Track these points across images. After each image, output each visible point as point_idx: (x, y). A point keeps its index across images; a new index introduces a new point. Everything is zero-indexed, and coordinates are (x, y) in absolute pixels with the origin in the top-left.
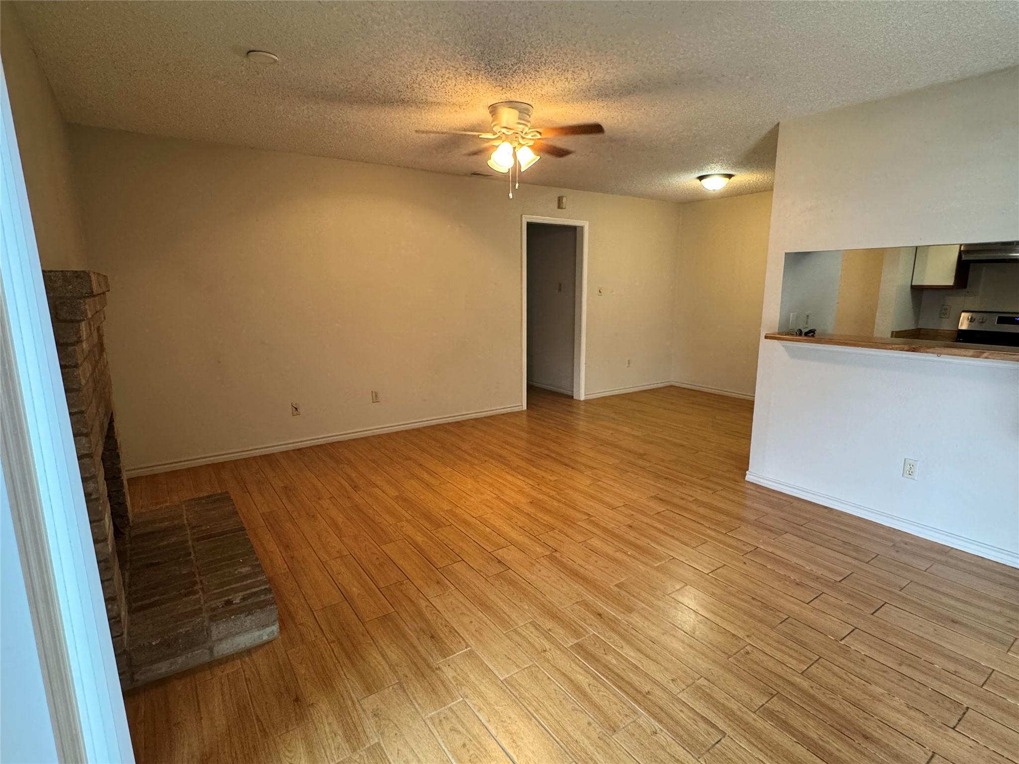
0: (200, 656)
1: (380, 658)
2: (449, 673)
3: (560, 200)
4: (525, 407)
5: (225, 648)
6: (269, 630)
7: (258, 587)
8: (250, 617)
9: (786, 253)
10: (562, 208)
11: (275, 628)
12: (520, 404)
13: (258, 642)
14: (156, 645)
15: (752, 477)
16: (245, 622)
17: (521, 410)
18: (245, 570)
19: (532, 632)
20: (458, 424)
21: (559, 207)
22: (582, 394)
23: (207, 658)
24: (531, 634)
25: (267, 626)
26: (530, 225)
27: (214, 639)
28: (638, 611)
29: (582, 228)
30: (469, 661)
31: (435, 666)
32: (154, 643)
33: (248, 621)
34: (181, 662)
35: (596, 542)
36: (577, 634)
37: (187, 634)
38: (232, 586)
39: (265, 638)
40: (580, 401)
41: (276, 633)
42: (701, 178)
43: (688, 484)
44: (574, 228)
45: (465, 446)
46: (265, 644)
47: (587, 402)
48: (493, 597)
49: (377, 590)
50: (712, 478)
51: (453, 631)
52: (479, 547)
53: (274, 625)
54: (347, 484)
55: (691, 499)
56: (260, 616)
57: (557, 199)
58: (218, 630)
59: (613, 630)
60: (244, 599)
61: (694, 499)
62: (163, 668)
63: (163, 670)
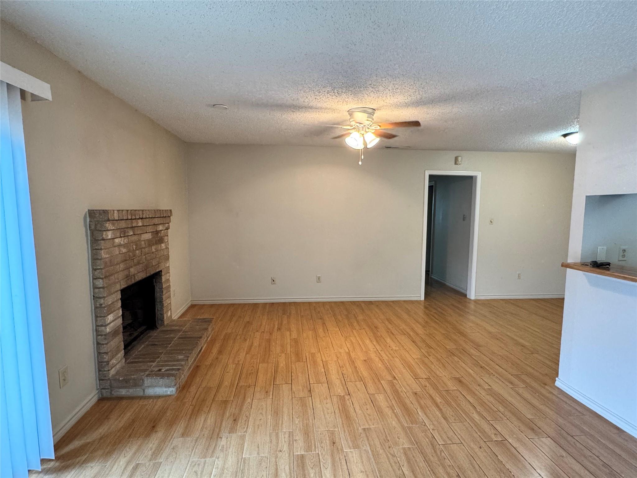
0: (138, 392)
1: (202, 421)
2: (223, 442)
3: (456, 159)
4: (423, 298)
5: (151, 392)
6: (171, 389)
7: (177, 366)
8: (162, 379)
9: (586, 196)
10: (457, 164)
11: (174, 389)
12: (419, 296)
13: (165, 394)
14: (122, 380)
15: (560, 384)
16: (160, 381)
17: (419, 300)
18: (180, 357)
19: (285, 437)
20: (371, 303)
21: (456, 164)
22: (472, 295)
23: (141, 394)
24: (283, 438)
25: (170, 387)
26: (431, 177)
27: (146, 385)
28: (360, 451)
29: (476, 177)
30: (238, 440)
31: (221, 435)
32: (120, 379)
33: (161, 381)
34: (131, 392)
35: (380, 398)
36: (309, 448)
37: (134, 379)
38: (169, 363)
39: (169, 393)
40: (471, 300)
41: (174, 393)
42: (565, 136)
43: (496, 375)
44: (471, 178)
45: (361, 317)
46: (168, 396)
47: (476, 301)
48: (285, 410)
49: (236, 385)
50: (524, 377)
51: (247, 421)
52: (307, 379)
53: (174, 387)
54: (277, 326)
55: (486, 387)
56: (166, 381)
57: (454, 159)
58: (148, 381)
59: (332, 455)
60: (166, 370)
61: (489, 387)
62: (123, 392)
63: (124, 393)
